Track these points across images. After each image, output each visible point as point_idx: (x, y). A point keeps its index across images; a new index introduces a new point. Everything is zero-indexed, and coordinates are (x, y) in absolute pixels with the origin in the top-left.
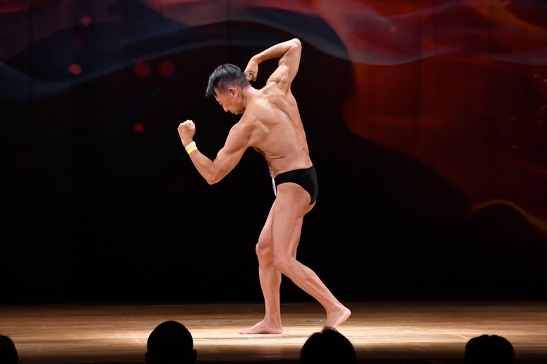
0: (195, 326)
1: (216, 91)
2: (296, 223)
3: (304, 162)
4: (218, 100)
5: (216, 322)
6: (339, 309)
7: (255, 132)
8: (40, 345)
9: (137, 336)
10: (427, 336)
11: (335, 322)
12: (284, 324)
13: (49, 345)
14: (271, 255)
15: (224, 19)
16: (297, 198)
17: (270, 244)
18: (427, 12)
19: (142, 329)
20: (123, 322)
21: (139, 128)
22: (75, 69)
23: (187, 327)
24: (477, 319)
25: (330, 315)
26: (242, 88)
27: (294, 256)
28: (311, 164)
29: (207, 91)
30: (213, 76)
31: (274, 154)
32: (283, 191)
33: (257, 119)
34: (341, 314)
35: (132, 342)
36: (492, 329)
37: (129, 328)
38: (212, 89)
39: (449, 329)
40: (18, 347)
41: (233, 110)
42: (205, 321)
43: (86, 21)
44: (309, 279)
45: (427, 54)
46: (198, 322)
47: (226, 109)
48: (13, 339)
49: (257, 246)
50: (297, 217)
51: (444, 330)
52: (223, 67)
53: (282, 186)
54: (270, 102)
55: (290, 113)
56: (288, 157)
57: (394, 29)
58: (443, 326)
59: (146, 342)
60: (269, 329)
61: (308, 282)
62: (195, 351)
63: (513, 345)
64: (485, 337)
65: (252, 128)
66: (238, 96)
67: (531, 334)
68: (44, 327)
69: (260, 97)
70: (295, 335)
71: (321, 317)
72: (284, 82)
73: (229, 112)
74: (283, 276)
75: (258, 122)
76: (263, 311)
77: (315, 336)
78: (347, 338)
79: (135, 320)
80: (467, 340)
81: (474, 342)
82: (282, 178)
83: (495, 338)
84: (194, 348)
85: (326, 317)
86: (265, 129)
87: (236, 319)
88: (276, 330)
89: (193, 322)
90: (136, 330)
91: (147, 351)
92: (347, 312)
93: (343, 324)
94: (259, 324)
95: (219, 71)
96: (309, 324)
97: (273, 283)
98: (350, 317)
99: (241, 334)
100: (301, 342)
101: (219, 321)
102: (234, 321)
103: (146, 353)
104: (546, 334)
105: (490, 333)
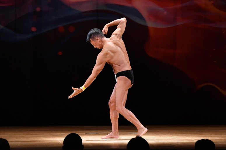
0: (83, 135)
1: (91, 39)
2: (125, 93)
3: (128, 68)
4: (91, 43)
5: (92, 133)
6: (143, 128)
7: (108, 56)
8: (19, 143)
9: (59, 139)
10: (179, 140)
11: (141, 134)
12: (120, 135)
13: (23, 143)
14: (115, 106)
15: (95, 9)
16: (125, 82)
17: (115, 101)
18: (179, 6)
19: (62, 136)
20: (54, 133)
21: (60, 53)
22: (34, 29)
23: (80, 136)
24: (200, 132)
25: (139, 131)
26: (101, 38)
27: (124, 106)
28: (131, 68)
29: (87, 40)
30: (89, 33)
31: (116, 65)
32: (120, 80)
33: (108, 50)
34: (144, 130)
35: (57, 142)
36: (206, 137)
37: (56, 136)
38: (89, 39)
39: (188, 136)
40: (10, 143)
41: (98, 47)
42: (87, 133)
43: (38, 9)
44: (130, 116)
45: (179, 23)
46: (84, 133)
47: (95, 47)
48: (8, 140)
49: (109, 102)
50: (126, 90)
51: (186, 137)
52: (93, 30)
53: (119, 77)
54: (113, 43)
55: (122, 47)
56: (122, 65)
57: (165, 13)
58: (186, 135)
59: (63, 142)
60: (113, 136)
61: (130, 117)
62: (83, 145)
63: (215, 143)
64: (203, 140)
65: (106, 54)
66: (100, 41)
67: (222, 139)
68: (21, 135)
69: (109, 41)
70: (125, 139)
71: (135, 132)
72: (119, 35)
73: (96, 48)
74: (120, 114)
75: (109, 52)
76: (111, 129)
77: (133, 139)
78: (146, 140)
79: (58, 133)
80: (196, 141)
81: (199, 142)
82: (119, 74)
83: (207, 140)
84: (83, 144)
85: (137, 132)
86: (112, 54)
87: (100, 132)
88: (117, 137)
89: (82, 133)
90: (59, 137)
91: (63, 145)
92: (146, 130)
93: (144, 135)
94: (109, 134)
95: (91, 32)
96: (130, 134)
97: (115, 118)
98: (147, 132)
99: (102, 138)
100: (127, 142)
101: (93, 133)
102: (99, 133)
103: (63, 146)
104: (225, 139)
105: (205, 138)
